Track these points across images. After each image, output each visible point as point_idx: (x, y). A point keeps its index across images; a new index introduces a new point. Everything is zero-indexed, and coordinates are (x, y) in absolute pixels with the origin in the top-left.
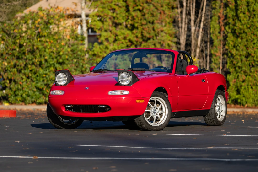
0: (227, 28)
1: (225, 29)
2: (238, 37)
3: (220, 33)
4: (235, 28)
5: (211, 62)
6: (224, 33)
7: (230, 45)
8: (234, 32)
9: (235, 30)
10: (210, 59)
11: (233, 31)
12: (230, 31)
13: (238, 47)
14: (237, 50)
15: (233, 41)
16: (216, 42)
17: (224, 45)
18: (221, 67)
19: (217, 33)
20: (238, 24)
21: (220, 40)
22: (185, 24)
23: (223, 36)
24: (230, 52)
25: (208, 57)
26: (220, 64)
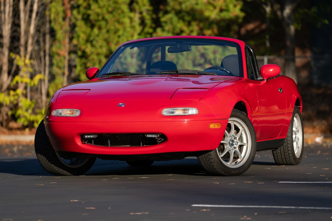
0: (75, 12)
1: (72, 14)
2: (92, 26)
3: (64, 19)
4: (89, 12)
5: (51, 65)
6: (70, 20)
7: (81, 40)
8: (86, 19)
9: (89, 16)
10: (51, 60)
11: (85, 17)
12: (79, 17)
13: (94, 43)
14: (93, 46)
15: (84, 33)
16: (60, 34)
17: (71, 39)
18: (67, 72)
19: (60, 20)
20: (94, 6)
21: (66, 32)
22: (10, 7)
23: (70, 25)
24: (80, 49)
25: (47, 58)
26: (64, 67)
